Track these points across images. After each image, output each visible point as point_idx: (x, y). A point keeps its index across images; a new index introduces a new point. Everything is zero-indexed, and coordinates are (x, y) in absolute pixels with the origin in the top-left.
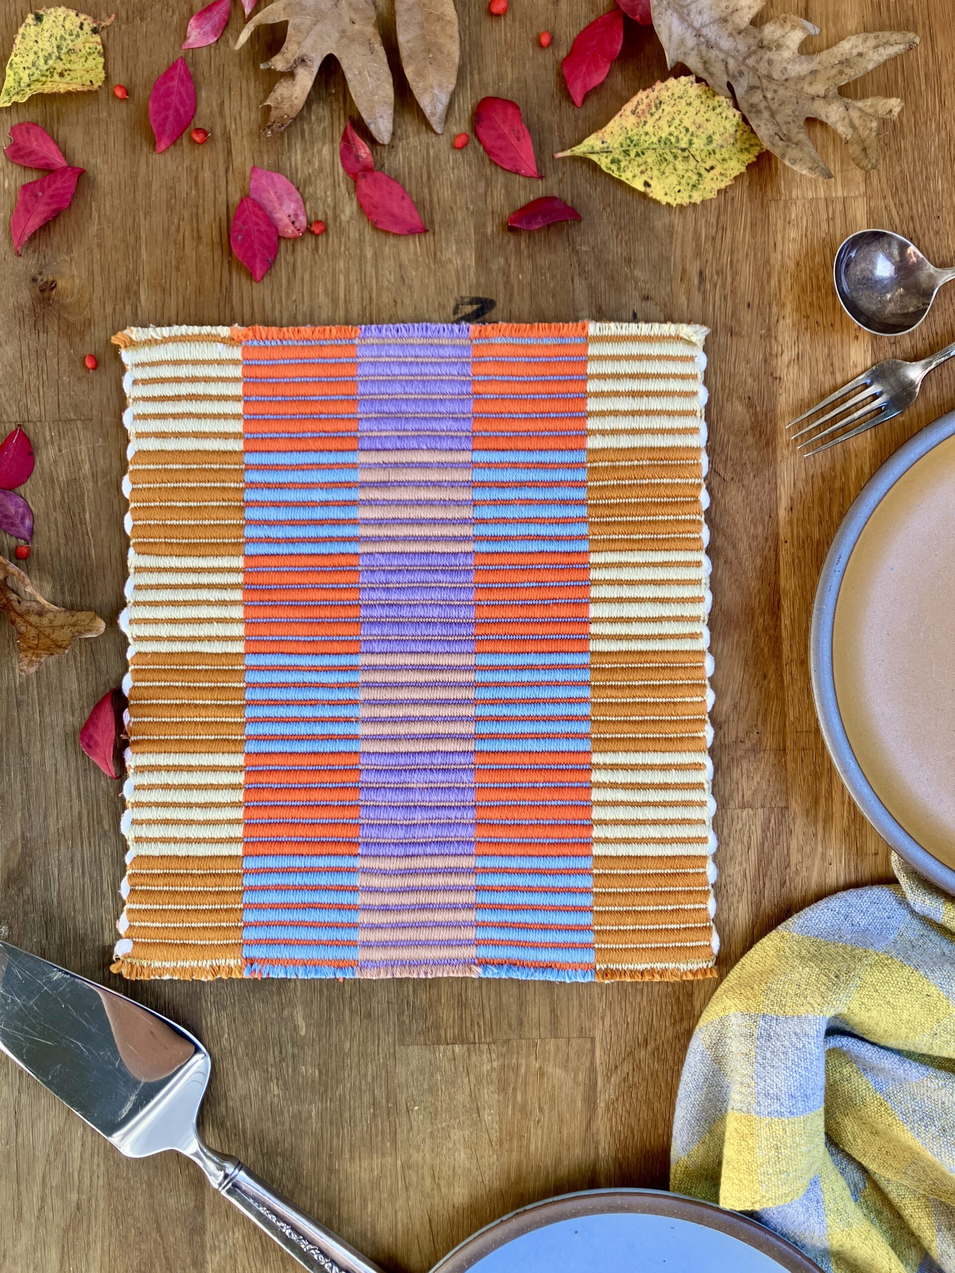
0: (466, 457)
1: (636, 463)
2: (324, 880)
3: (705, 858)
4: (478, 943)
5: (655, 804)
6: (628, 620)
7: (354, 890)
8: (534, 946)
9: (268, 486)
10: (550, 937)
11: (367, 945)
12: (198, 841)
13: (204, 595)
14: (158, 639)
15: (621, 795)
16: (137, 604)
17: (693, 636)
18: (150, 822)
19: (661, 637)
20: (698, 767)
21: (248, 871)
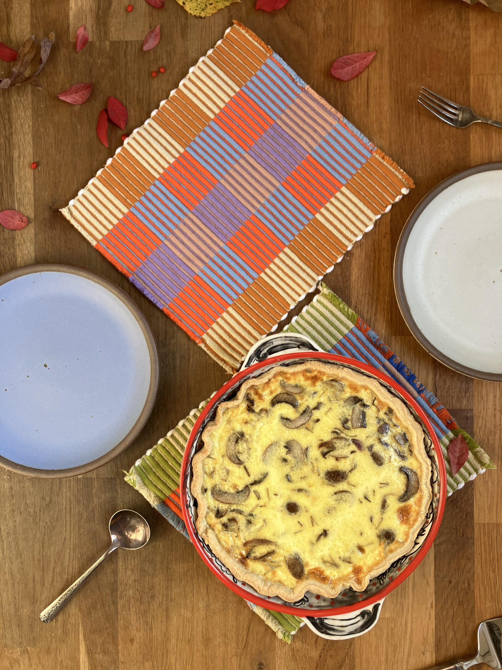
1: (119, 192)
2: (325, 156)
4: (298, 95)
5: (208, 86)
6: (165, 148)
7: (320, 145)
8: (282, 80)
10: (274, 78)
11: (331, 125)
12: (353, 203)
14: (308, 274)
17: (150, 125)
18: (362, 222)
19: (160, 134)
20: (184, 85)
21: (347, 180)
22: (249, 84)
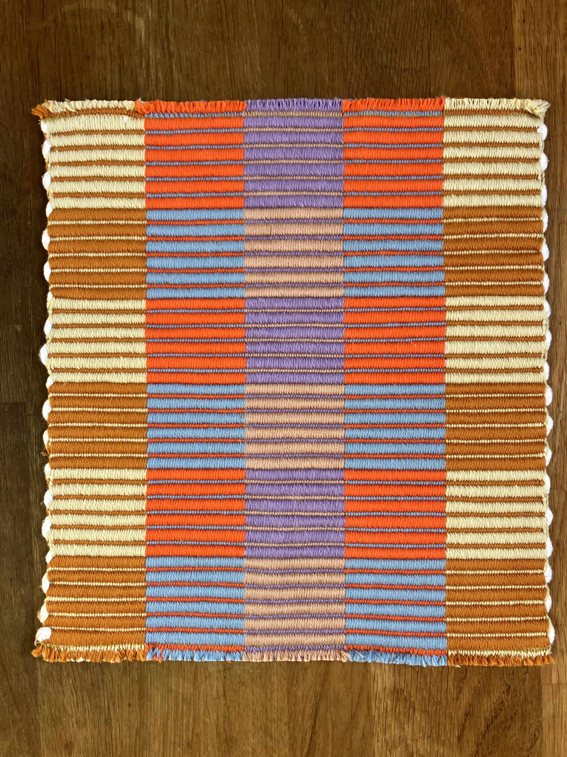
0: (338, 213)
1: (486, 219)
2: (216, 577)
3: (543, 560)
4: (347, 632)
5: (501, 515)
6: (479, 356)
7: (240, 586)
8: (395, 634)
9: (167, 239)
10: (410, 627)
11: (253, 632)
12: (108, 543)
13: (112, 333)
14: (73, 370)
15: (472, 507)
16: (54, 340)
17: (537, 370)
18: (66, 527)
19: (508, 371)
20: (539, 483)
21: (150, 570)
22: (440, 580)
